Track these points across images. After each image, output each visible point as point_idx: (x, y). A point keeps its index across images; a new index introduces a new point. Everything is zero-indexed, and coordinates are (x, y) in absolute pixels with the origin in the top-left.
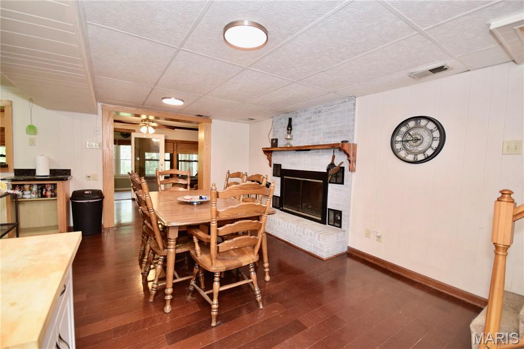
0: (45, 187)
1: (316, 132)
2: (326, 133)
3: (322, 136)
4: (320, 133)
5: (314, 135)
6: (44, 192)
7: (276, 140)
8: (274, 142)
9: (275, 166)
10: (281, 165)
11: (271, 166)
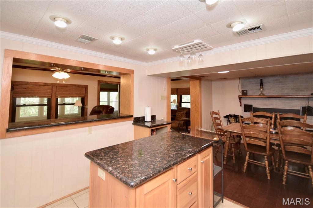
7: (247, 91)
8: (245, 92)
9: (245, 106)
10: (252, 106)
11: (241, 106)
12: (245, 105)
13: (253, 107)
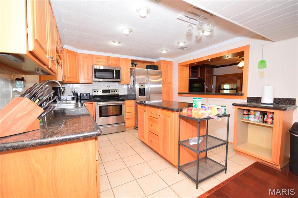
0: (266, 114)
6: (265, 118)
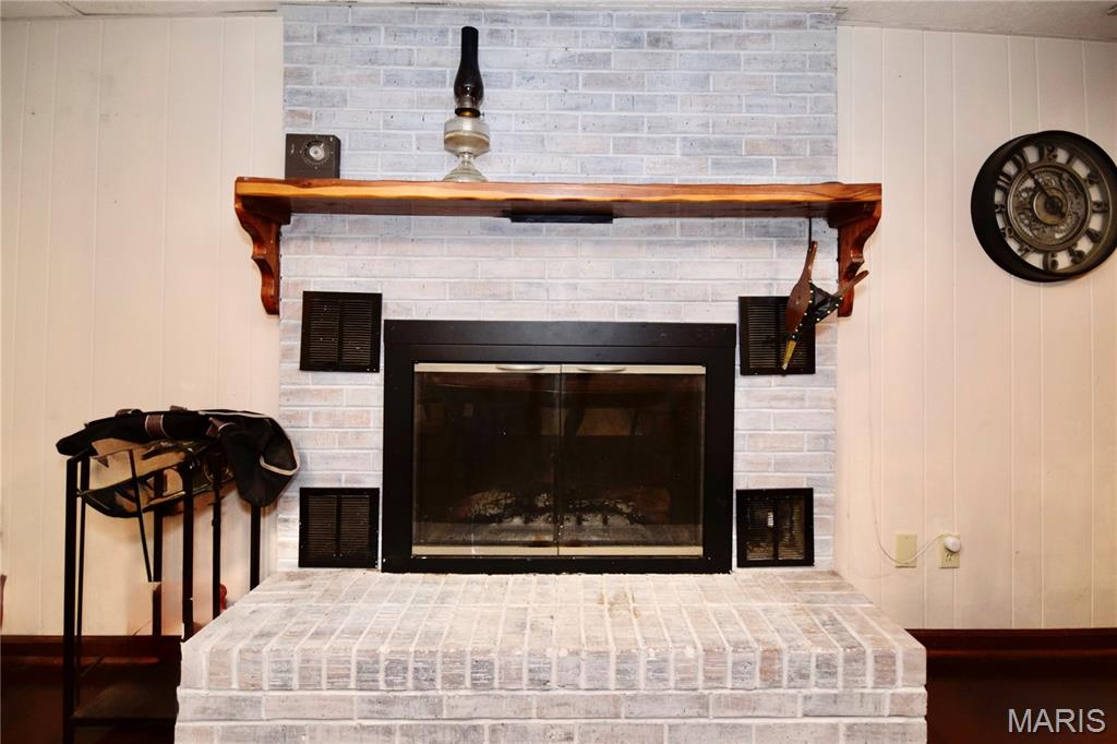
1: (645, 134)
2: (705, 144)
3: (678, 155)
4: (673, 141)
5: (629, 146)
7: (334, 145)
8: (318, 153)
9: (315, 303)
10: (375, 300)
11: (272, 306)
12: (309, 297)
13: (390, 312)
